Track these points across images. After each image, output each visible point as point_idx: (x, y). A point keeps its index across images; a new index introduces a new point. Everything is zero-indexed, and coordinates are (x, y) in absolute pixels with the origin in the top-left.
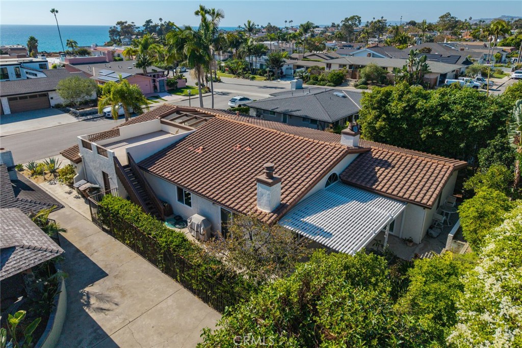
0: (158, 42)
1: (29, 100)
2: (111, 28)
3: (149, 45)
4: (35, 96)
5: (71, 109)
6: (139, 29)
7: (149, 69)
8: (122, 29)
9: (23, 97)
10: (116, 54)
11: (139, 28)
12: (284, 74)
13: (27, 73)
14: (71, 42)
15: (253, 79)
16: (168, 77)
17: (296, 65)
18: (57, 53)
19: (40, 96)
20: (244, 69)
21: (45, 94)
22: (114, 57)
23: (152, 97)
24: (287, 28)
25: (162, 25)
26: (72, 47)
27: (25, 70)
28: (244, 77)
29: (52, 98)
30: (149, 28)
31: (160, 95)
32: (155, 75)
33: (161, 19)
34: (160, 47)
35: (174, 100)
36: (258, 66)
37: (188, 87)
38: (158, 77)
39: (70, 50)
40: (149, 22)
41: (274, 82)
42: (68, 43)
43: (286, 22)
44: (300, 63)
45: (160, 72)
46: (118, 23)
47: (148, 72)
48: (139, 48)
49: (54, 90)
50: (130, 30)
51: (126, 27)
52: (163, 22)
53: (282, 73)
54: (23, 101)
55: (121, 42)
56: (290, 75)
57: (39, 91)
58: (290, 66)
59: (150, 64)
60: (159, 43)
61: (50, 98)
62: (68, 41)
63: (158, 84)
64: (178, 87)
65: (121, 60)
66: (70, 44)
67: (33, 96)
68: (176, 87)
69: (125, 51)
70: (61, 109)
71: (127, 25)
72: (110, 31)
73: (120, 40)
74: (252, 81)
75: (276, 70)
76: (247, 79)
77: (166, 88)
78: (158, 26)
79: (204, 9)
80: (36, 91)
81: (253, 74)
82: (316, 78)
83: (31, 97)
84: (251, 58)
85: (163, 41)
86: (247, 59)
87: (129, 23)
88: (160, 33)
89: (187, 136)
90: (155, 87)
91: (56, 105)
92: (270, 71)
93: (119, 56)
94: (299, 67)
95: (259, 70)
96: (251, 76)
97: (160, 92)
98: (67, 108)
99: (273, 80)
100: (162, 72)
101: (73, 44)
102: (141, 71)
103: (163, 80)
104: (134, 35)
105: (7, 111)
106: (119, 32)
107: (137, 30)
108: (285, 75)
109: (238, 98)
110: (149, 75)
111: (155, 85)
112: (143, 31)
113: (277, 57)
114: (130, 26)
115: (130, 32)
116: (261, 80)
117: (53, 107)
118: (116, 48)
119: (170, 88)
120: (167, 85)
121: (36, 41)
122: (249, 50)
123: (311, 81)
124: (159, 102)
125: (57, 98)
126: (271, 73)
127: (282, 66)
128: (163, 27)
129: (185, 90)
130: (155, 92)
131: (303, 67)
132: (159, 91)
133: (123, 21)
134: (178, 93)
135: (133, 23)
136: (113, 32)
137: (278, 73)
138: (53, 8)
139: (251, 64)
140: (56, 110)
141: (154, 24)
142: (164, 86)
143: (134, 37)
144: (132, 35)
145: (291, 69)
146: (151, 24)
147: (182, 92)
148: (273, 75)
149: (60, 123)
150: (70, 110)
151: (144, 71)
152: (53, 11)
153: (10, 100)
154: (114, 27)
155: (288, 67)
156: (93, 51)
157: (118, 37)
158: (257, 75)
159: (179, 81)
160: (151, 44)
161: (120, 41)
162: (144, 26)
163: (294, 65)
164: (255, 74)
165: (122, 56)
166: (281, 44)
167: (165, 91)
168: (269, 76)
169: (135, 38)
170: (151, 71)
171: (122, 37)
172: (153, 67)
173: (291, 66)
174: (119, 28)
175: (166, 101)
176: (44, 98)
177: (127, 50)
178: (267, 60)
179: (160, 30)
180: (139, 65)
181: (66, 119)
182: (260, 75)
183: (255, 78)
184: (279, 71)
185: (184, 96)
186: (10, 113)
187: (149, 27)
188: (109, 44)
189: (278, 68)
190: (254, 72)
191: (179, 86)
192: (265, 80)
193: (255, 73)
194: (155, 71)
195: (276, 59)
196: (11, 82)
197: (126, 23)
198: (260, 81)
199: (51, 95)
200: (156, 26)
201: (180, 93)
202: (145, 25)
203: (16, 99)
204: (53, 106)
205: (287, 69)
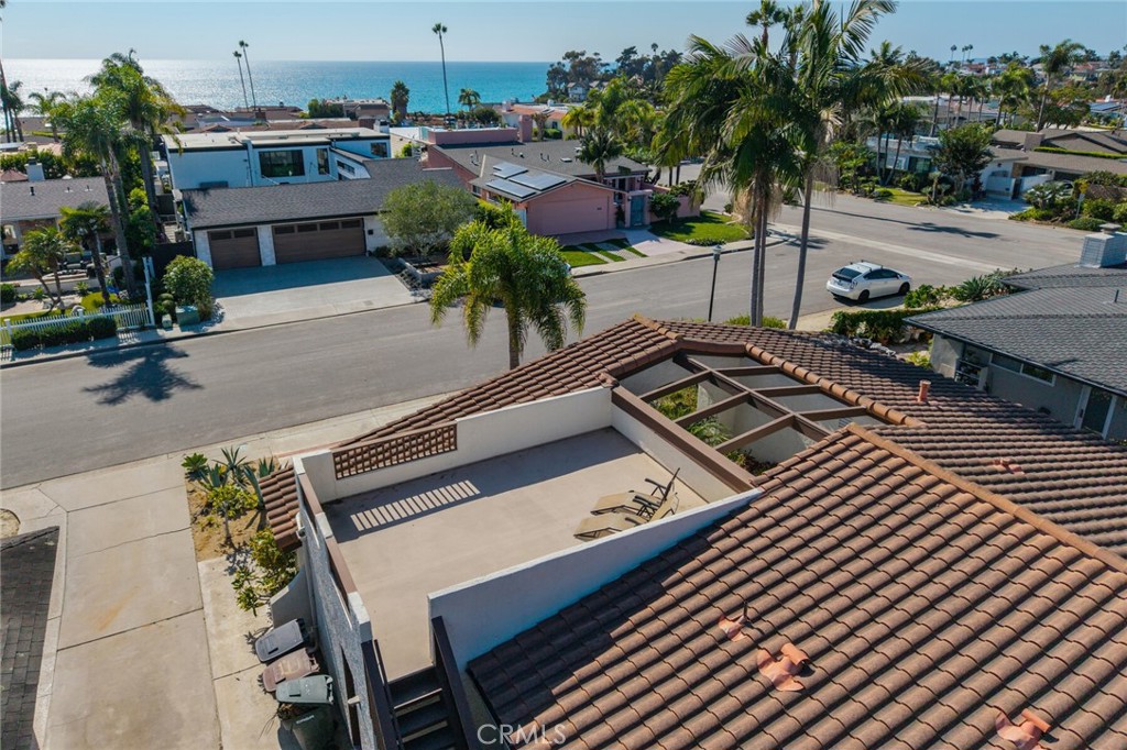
0: (642, 96)
1: (319, 234)
2: (552, 66)
3: (619, 103)
4: (334, 226)
5: (408, 264)
6: (608, 68)
7: (611, 167)
8: (573, 67)
9: (307, 226)
10: (549, 122)
11: (608, 64)
12: (983, 188)
13: (341, 164)
14: (468, 95)
15: (885, 197)
16: (656, 186)
17: (1020, 165)
18: (441, 116)
19: (345, 224)
20: (860, 171)
21: (355, 222)
22: (544, 127)
23: (608, 241)
24: (957, 65)
25: (657, 59)
26: (470, 104)
27: (337, 158)
28: (857, 193)
29: (371, 232)
30: (629, 65)
31: (630, 235)
32: (623, 182)
33: (655, 46)
34: (647, 109)
35: (665, 256)
36: (903, 163)
37: (704, 218)
38: (632, 188)
39: (466, 109)
40: (629, 52)
41: (950, 211)
42: (461, 97)
43: (954, 48)
44: (1036, 159)
45: (637, 173)
46: (568, 56)
47: (607, 171)
48: (597, 111)
49: (375, 213)
50: (589, 69)
51: (582, 63)
52: (658, 53)
53: (977, 185)
54: (306, 236)
55: (568, 95)
56: (999, 193)
57: (341, 213)
58: (1003, 168)
59: (614, 152)
60: (646, 98)
61: (366, 230)
62: (463, 91)
63: (627, 207)
64: (679, 215)
65: (558, 136)
66: (466, 97)
67: (329, 224)
68: (675, 215)
69: (568, 117)
70: (386, 262)
71: (584, 58)
72: (549, 72)
73: (566, 90)
74: (879, 204)
75: (962, 179)
76: (866, 196)
77: (648, 218)
78: (649, 60)
79: (773, 7)
80: (337, 213)
81: (883, 185)
82: (1105, 209)
83: (324, 226)
84: (883, 140)
85: (656, 93)
86: (872, 143)
87: (589, 54)
88: (650, 75)
89: (716, 525)
90: (620, 214)
91: (378, 248)
92: (941, 180)
93: (555, 125)
94: (1030, 171)
95: (904, 173)
96: (879, 189)
97: (632, 228)
98: (401, 259)
99: (949, 204)
100: (642, 173)
101: (472, 98)
102: (590, 169)
103: (644, 196)
104: (596, 80)
105: (268, 256)
106: (565, 74)
107: (603, 70)
108: (984, 193)
109: (863, 268)
110: (610, 179)
111: (619, 208)
112: (615, 71)
113: (972, 140)
114: (590, 61)
115: (587, 75)
116: (909, 203)
117: (370, 253)
118: (552, 108)
119: (656, 219)
120: (653, 209)
121: (407, 92)
122: (883, 119)
123: (1085, 217)
124: (623, 259)
125: (381, 233)
126: (945, 187)
127: (982, 166)
128: (659, 64)
129: (697, 225)
130: (618, 227)
131: (1043, 171)
132: (628, 224)
133: (578, 51)
134: (679, 236)
135: (596, 54)
136: (555, 73)
137: (965, 186)
138: (438, 23)
139: (883, 156)
140: (376, 262)
141: (640, 57)
142: (642, 211)
143: (594, 84)
144: (592, 80)
145: (1005, 174)
146: (634, 57)
147: (688, 231)
148: (948, 192)
149: (370, 303)
150: (405, 267)
151: (598, 171)
152: (438, 28)
153: (277, 231)
154: (559, 63)
155: (997, 169)
156: (504, 114)
157: (562, 86)
158: (895, 186)
159: (684, 200)
160: (625, 99)
161: (566, 93)
162: (618, 61)
163: (1015, 164)
164: (892, 184)
165: (562, 127)
166: (957, 104)
167: (643, 226)
168: (939, 192)
169: (597, 86)
170: (616, 170)
171: (571, 85)
172: (622, 161)
173: (1009, 168)
174: (568, 65)
175: (644, 256)
176: (352, 232)
177: (574, 112)
178: (936, 147)
179: (652, 69)
180: (587, 157)
181: (388, 291)
182: (907, 187)
183: (890, 195)
184: (970, 181)
185: (693, 244)
186: (274, 263)
187: (629, 63)
188: (542, 100)
189: (969, 172)
190: (889, 178)
191: (682, 212)
192: (924, 204)
193: (892, 180)
194: (624, 170)
195: (965, 146)
196: (290, 187)
197: (583, 54)
198: (906, 208)
199: (369, 223)
200: (642, 61)
201: (684, 236)
202: (621, 58)
203: (290, 230)
204: (372, 250)
205: (993, 174)
